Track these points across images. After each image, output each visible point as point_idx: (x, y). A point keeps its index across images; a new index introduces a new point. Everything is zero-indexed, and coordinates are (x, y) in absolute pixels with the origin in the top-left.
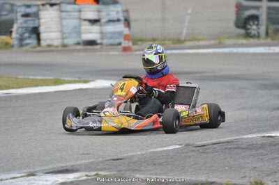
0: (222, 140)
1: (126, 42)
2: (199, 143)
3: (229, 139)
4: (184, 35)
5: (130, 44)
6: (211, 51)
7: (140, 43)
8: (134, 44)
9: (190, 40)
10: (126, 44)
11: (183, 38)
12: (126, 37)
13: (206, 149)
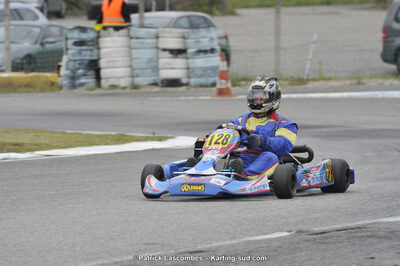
0: (350, 225)
1: (224, 81)
2: (317, 230)
3: (361, 223)
4: (307, 71)
5: (229, 85)
6: (345, 95)
7: (243, 83)
8: (234, 85)
9: (314, 80)
10: (222, 84)
11: (305, 77)
12: (223, 75)
13: (326, 238)
